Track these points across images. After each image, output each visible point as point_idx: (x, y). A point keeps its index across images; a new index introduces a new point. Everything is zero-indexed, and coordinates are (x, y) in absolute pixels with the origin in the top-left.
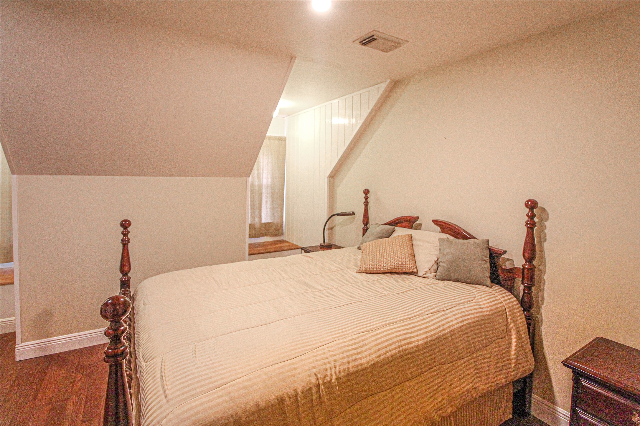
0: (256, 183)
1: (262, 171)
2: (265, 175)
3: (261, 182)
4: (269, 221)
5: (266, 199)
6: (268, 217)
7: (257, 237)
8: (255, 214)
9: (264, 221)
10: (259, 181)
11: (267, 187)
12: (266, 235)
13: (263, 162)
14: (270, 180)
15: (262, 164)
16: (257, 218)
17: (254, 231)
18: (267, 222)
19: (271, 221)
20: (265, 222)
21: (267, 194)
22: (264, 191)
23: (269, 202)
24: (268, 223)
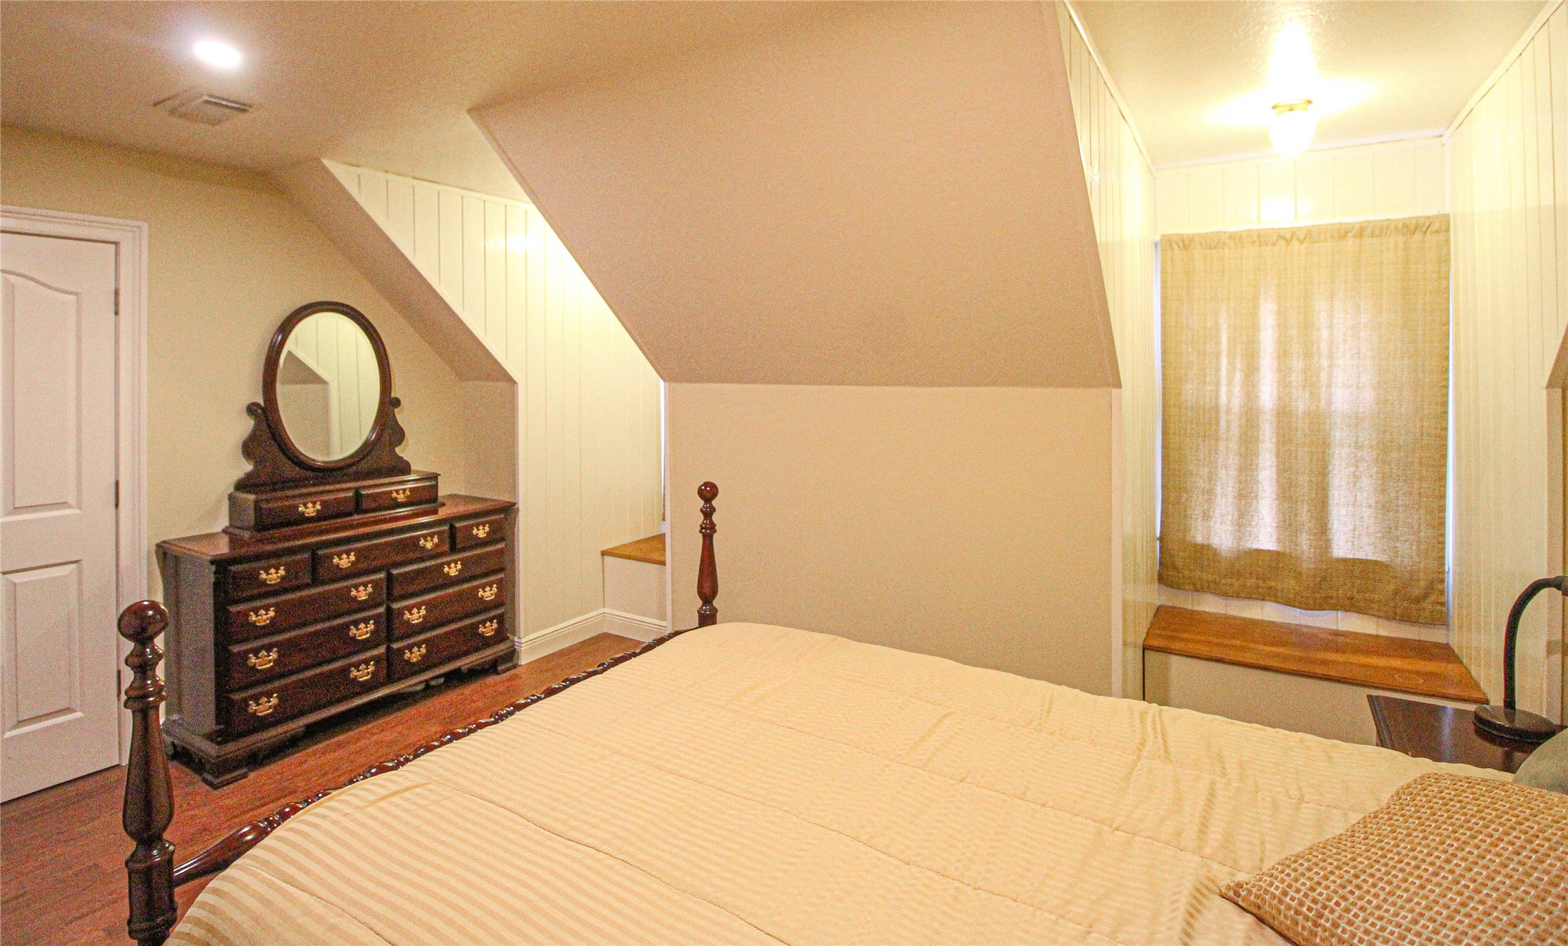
0: (1301, 404)
1: (1325, 363)
2: (1339, 377)
3: (1323, 403)
4: (1367, 552)
5: (1352, 469)
6: (1365, 540)
7: (1308, 607)
8: (1299, 519)
9: (1341, 548)
10: (1314, 396)
11: (1356, 421)
12: (1351, 606)
13: (1331, 327)
14: (1368, 397)
15: (1325, 334)
16: (1304, 536)
17: (1292, 582)
18: (1360, 555)
19: (1383, 558)
20: (1350, 556)
21: (1358, 446)
22: (1339, 435)
23: (1366, 482)
24: (1361, 561)
